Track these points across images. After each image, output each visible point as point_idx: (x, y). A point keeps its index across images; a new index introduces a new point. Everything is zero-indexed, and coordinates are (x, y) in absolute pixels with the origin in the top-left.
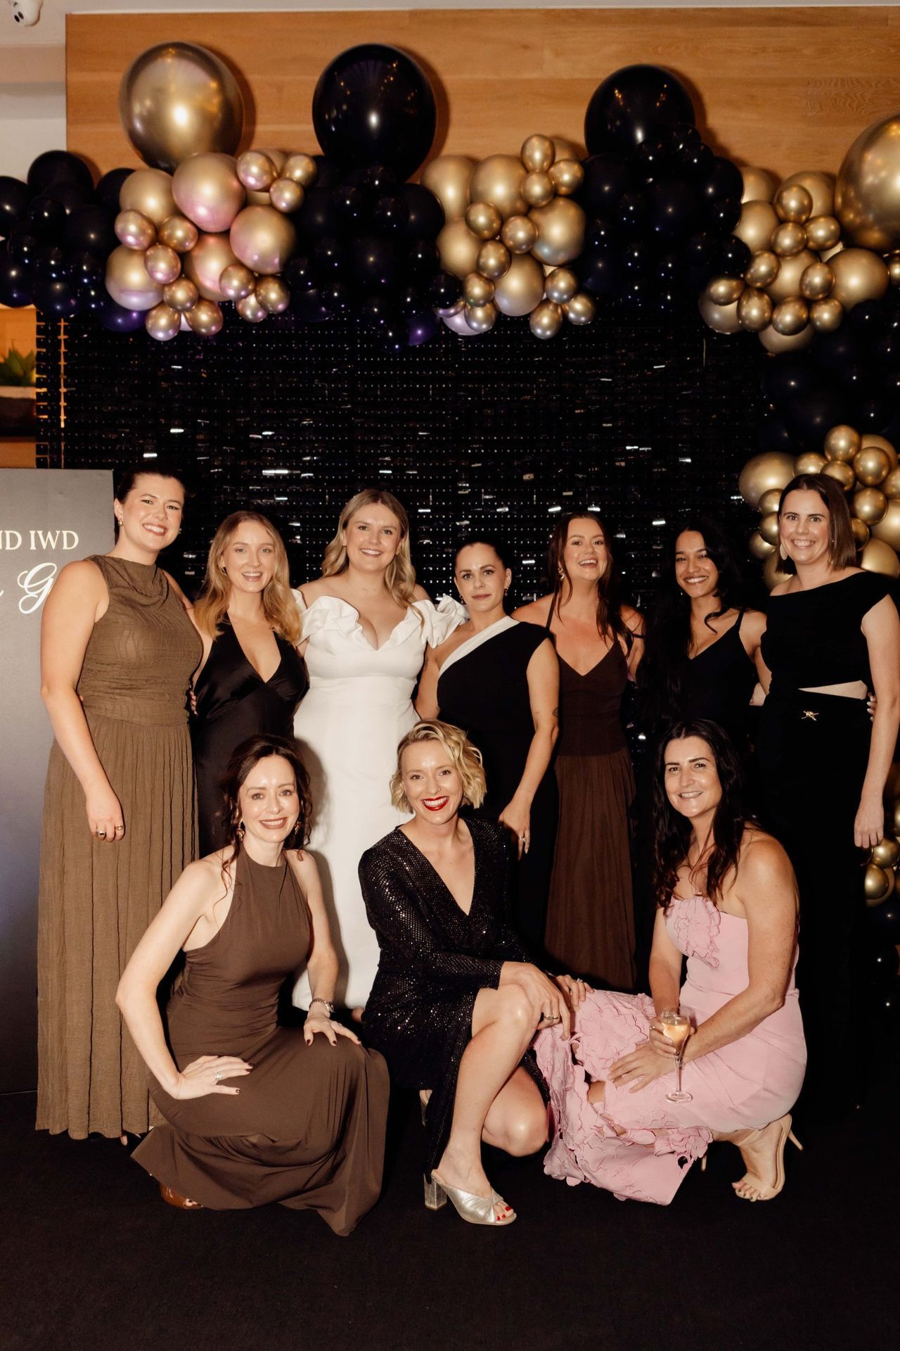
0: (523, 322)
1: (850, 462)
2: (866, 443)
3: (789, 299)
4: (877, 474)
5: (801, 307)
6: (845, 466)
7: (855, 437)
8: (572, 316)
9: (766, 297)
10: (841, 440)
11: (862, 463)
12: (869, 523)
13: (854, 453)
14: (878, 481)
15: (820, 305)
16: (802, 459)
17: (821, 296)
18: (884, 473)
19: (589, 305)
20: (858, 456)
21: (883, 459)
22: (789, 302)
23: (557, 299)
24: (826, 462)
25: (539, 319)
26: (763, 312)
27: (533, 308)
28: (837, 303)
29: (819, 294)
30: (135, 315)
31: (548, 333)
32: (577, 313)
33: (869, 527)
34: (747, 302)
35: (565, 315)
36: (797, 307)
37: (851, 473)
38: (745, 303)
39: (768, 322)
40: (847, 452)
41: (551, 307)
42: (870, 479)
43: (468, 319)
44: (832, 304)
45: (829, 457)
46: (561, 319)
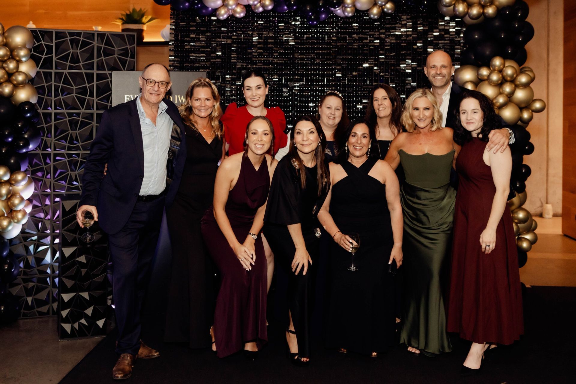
0: (366, 12)
1: (501, 71)
2: (507, 64)
3: (475, 5)
4: (512, 76)
5: (480, 8)
6: (499, 73)
7: (502, 61)
8: (385, 10)
9: (465, 3)
10: (497, 62)
11: (505, 72)
12: (509, 96)
13: (502, 68)
14: (512, 79)
15: (488, 7)
16: (481, 69)
17: (488, 4)
18: (515, 76)
19: (393, 5)
20: (504, 69)
21: (514, 71)
22: (475, 6)
23: (380, 4)
24: (491, 71)
25: (372, 11)
26: (464, 9)
27: (370, 7)
28: (494, 6)
29: (488, 3)
30: (210, 9)
31: (376, 17)
32: (388, 9)
33: (509, 97)
34: (458, 5)
35: (383, 10)
36: (478, 8)
37: (501, 76)
38: (457, 5)
39: (467, 13)
40: (499, 67)
41: (377, 7)
42: (509, 78)
43: (344, 12)
44: (493, 7)
45: (492, 69)
46: (381, 11)
